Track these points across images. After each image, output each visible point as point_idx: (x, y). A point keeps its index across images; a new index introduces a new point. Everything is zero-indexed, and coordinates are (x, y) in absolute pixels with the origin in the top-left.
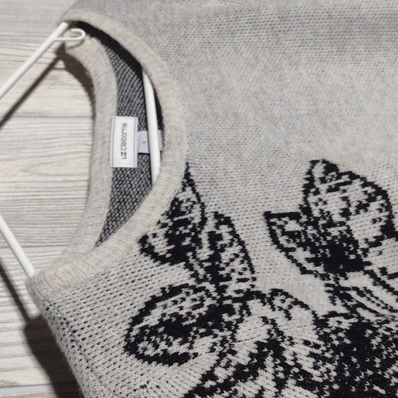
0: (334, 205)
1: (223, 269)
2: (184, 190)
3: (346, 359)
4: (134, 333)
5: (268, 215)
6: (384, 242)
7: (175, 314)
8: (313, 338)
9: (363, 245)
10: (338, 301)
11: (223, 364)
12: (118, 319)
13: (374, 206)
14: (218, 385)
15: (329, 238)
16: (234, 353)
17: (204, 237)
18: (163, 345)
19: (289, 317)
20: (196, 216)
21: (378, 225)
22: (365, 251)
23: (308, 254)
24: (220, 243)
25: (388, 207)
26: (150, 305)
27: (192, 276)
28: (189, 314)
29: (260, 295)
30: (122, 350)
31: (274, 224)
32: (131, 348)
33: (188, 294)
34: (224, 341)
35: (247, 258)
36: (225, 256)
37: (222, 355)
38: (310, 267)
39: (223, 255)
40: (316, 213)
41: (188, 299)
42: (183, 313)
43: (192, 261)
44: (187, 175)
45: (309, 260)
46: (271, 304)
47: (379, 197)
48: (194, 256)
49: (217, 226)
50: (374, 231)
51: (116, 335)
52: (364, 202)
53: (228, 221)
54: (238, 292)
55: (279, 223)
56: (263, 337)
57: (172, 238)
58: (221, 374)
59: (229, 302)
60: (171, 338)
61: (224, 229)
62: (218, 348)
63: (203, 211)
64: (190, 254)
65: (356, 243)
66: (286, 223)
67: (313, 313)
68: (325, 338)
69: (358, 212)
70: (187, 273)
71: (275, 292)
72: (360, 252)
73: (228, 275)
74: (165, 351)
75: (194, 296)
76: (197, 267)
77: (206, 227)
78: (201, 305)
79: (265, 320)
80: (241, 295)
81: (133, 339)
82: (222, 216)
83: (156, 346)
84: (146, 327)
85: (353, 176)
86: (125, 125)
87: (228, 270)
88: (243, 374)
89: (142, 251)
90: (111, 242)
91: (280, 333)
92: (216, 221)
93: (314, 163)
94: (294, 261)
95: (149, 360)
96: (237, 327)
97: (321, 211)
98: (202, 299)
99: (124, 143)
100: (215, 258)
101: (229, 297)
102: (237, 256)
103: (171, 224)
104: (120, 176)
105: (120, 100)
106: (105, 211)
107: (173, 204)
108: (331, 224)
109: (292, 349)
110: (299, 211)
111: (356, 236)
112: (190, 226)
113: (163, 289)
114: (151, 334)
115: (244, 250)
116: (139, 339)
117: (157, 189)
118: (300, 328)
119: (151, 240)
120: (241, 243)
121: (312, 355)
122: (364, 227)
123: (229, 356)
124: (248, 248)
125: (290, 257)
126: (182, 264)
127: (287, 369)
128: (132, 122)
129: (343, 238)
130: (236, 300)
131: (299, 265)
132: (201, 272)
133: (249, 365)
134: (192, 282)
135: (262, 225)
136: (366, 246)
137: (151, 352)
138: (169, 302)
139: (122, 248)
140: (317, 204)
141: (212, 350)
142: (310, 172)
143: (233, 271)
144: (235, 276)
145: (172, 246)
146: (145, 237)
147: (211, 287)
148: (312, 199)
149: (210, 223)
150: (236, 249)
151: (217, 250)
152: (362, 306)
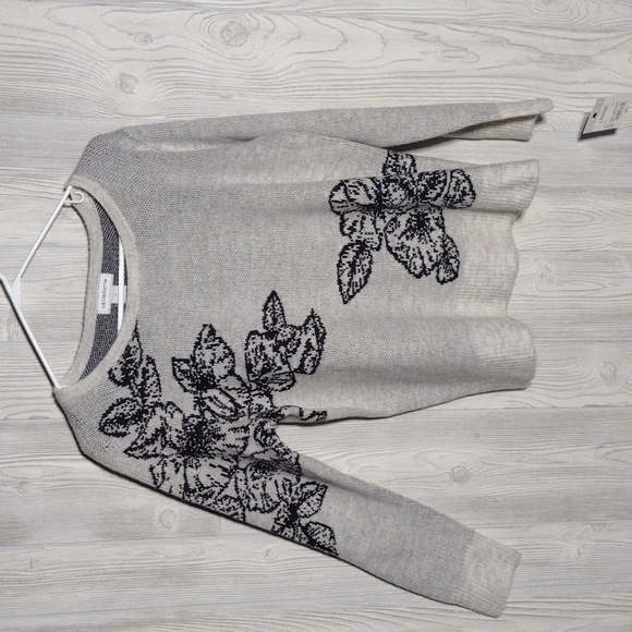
0: (208, 356)
1: (147, 390)
2: (133, 340)
3: (191, 439)
4: (103, 422)
5: (174, 359)
6: (228, 377)
7: (122, 413)
8: (180, 428)
9: (218, 378)
10: (198, 408)
11: (140, 438)
12: (97, 415)
13: (227, 360)
15: (201, 374)
16: (145, 433)
17: (140, 371)
18: (115, 428)
19: (172, 417)
20: (137, 357)
21: (227, 369)
22: (218, 381)
23: (190, 382)
24: (147, 375)
25: (234, 362)
26: (111, 408)
27: (132, 393)
28: (128, 413)
29: (161, 405)
30: (97, 430)
31: (176, 365)
32: (101, 429)
33: (129, 403)
34: (142, 427)
35: (159, 384)
36: (149, 382)
37: (140, 434)
38: (189, 388)
40: (198, 361)
41: (128, 406)
42: (125, 413)
43: (132, 384)
44: (136, 330)
45: (189, 385)
46: (166, 409)
47: (230, 356)
48: (134, 382)
49: (147, 365)
50: (225, 372)
51: (95, 423)
52: (223, 357)
53: (153, 362)
55: (178, 364)
56: (159, 426)
57: (125, 371)
58: (139, 442)
59: (147, 408)
60: (119, 425)
61: (151, 366)
62: (139, 431)
63: (141, 354)
64: (132, 381)
65: (214, 377)
66: (182, 365)
67: (184, 415)
68: (185, 428)
69: (218, 362)
70: (129, 391)
71: (169, 403)
72: (216, 381)
73: (149, 393)
74: (116, 431)
75: (131, 404)
76: (134, 389)
77: (141, 365)
78: (134, 409)
79: (161, 418)
80: (153, 404)
81: (102, 425)
82: (150, 358)
83: (112, 429)
84: (109, 419)
85: (221, 341)
86: (106, 281)
87: (149, 390)
88: (148, 442)
89: (109, 378)
90: (94, 373)
91: (166, 425)
92: (147, 361)
93: (205, 326)
94: (182, 385)
95: (109, 434)
96: (148, 421)
97: (201, 359)
98: (135, 406)
99: (104, 296)
100: (144, 383)
101: (147, 406)
102: (154, 382)
103: (124, 362)
104: (101, 319)
105: (105, 258)
107: (126, 349)
108: (204, 367)
109: (170, 433)
110: (189, 358)
111: (215, 374)
112: (134, 364)
113: (118, 400)
114: (110, 423)
115: (158, 380)
116: (105, 425)
117: (119, 339)
118: (176, 423)
119: (114, 372)
120: (158, 375)
121: (178, 436)
122: (219, 370)
123: (143, 434)
124: (160, 378)
125: (180, 384)
126: (128, 386)
127: (166, 442)
128: (109, 277)
129: (209, 375)
130: (150, 407)
131: (184, 387)
132: (136, 391)
133: (151, 439)
134: (131, 397)
135: (170, 365)
137: (110, 431)
138: (120, 407)
139: (100, 377)
140: (199, 355)
141: (136, 431)
142: (200, 334)
143: (151, 391)
144: (152, 394)
145: (124, 376)
146: (111, 370)
147: (140, 400)
148: (198, 352)
149: (145, 362)
150: (154, 379)
151: (146, 379)
152: (209, 409)
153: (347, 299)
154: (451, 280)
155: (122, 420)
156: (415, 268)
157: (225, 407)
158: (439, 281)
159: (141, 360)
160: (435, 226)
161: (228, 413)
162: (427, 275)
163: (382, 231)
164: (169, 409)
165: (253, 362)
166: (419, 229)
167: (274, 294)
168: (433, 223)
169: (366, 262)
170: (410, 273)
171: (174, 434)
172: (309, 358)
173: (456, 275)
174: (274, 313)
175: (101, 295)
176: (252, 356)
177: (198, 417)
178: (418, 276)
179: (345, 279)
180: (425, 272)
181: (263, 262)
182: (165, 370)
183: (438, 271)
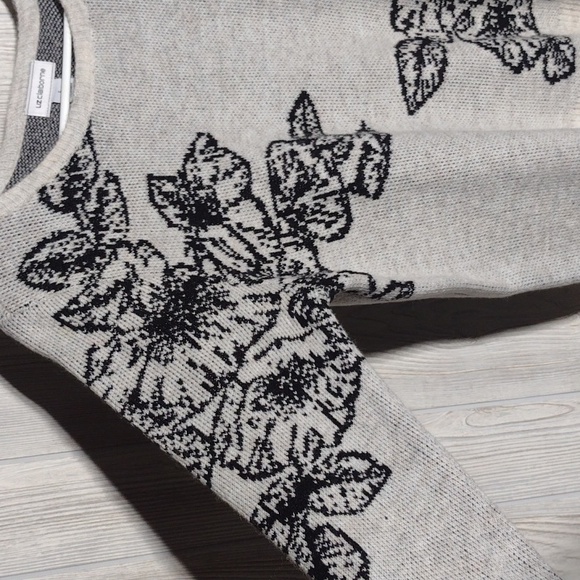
0: (206, 171)
1: (104, 220)
2: (83, 147)
4: (25, 266)
5: (150, 177)
6: (241, 203)
7: (59, 254)
8: (158, 282)
10: (191, 253)
11: (86, 293)
12: (15, 254)
13: (238, 173)
14: (79, 309)
15: (197, 199)
16: (96, 286)
17: (93, 192)
18: (46, 276)
19: (146, 264)
20: (90, 172)
21: (238, 189)
22: (225, 210)
23: (177, 211)
24: (106, 198)
25: (249, 175)
26: (41, 245)
27: (78, 224)
28: (70, 254)
29: (128, 245)
30: (15, 277)
31: (154, 185)
32: (22, 277)
33: (72, 239)
34: (93, 276)
35: (126, 212)
36: (108, 210)
37: (88, 287)
38: (177, 221)
39: (106, 208)
40: (190, 178)
41: (72, 242)
42: (66, 253)
43: (80, 211)
44: (89, 133)
45: (177, 216)
46: (136, 252)
47: (243, 167)
48: (82, 208)
49: (106, 184)
50: (235, 194)
51: (12, 266)
52: (231, 170)
53: (116, 180)
54: (112, 240)
55: (158, 184)
56: (122, 277)
57: (67, 191)
58: (83, 300)
59: (103, 248)
60: (53, 271)
61: (112, 187)
62: (86, 282)
63: (96, 169)
64: (79, 206)
65: (218, 203)
66: (164, 184)
67: (166, 263)
68: (167, 284)
69: (224, 178)
70: (74, 221)
71: (141, 243)
72: (221, 210)
73: (107, 225)
74: (47, 281)
75: (77, 241)
76: (83, 217)
77: (96, 184)
78: (81, 249)
79: (127, 264)
80: (114, 243)
81: (25, 270)
82: (111, 174)
83: (41, 277)
84: (36, 262)
85: (227, 150)
86: (43, 71)
87: (108, 221)
88: (98, 301)
89: (40, 200)
90: (16, 190)
91: (135, 275)
92: (106, 179)
93: (200, 135)
94: (164, 216)
95: (34, 286)
96: (104, 268)
97: (195, 176)
98: (83, 244)
99: (41, 92)
100: (99, 210)
101: (104, 244)
102: (118, 210)
103: (68, 178)
104: (33, 123)
105: (41, 42)
106: (16, 157)
107: (72, 160)
108: (201, 187)
109: (139, 288)
110: (177, 175)
111: (219, 197)
112: (83, 182)
113: (53, 233)
114: (38, 268)
115: (124, 206)
116: (29, 270)
117: (60, 144)
118: (152, 274)
119: (49, 191)
120: (123, 199)
121: (152, 295)
122: (226, 191)
123: (93, 288)
124: (128, 204)
125: (161, 213)
126: (72, 214)
128: (50, 67)
129: (208, 198)
130: (108, 247)
131: (168, 219)
132: (86, 221)
133: (104, 296)
134: (77, 229)
135: (144, 185)
136: (226, 206)
137: (36, 281)
138: (56, 243)
139: (24, 196)
140: (192, 171)
141: (82, 283)
142: (193, 145)
143: (112, 222)
144: (113, 227)
145: (66, 198)
146: (44, 188)
147: (91, 235)
148: (189, 166)
149: (101, 180)
150: (118, 204)
151: (102, 204)
152: (210, 256)
153: (414, 107)
154: (566, 76)
155: (58, 264)
156: (512, 57)
157: (239, 258)
158: (547, 78)
159: (96, 176)
160: (523, 27)
161: (244, 268)
162: (530, 67)
163: (449, 29)
164: (141, 251)
165: (281, 174)
166: (502, 30)
167: (304, 96)
168: (519, 22)
169: (437, 51)
170: (506, 64)
171: (146, 290)
172: (370, 165)
173: (573, 69)
174: (305, 125)
175: (35, 91)
176: (279, 165)
177: (190, 268)
178: (517, 70)
179: (410, 75)
180: (526, 63)
181: (284, 54)
182: (136, 192)
183: (545, 62)
